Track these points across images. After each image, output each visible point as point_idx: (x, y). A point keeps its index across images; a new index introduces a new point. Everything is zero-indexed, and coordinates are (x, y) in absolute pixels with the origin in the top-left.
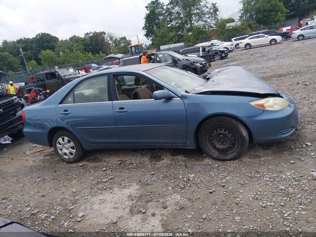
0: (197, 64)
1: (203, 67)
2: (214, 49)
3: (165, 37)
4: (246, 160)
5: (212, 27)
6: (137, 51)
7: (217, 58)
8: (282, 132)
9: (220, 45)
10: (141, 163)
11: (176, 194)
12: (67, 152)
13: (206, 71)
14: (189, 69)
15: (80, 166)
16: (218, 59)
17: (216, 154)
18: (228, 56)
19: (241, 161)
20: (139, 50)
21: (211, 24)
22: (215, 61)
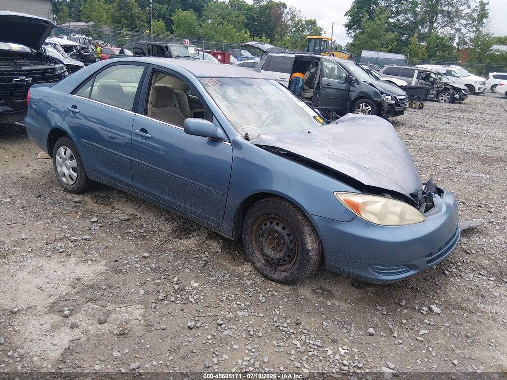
0: (387, 97)
1: (395, 104)
2: (445, 80)
3: (377, 37)
4: (305, 292)
5: (466, 43)
6: (317, 48)
7: (445, 98)
8: (381, 269)
9: (462, 78)
10: (153, 231)
11: (139, 306)
12: (67, 172)
13: (401, 113)
14: (370, 101)
15: (74, 202)
16: (445, 101)
17: (261, 262)
18: (466, 101)
19: (294, 289)
20: (320, 46)
21: (466, 37)
22: (440, 102)
